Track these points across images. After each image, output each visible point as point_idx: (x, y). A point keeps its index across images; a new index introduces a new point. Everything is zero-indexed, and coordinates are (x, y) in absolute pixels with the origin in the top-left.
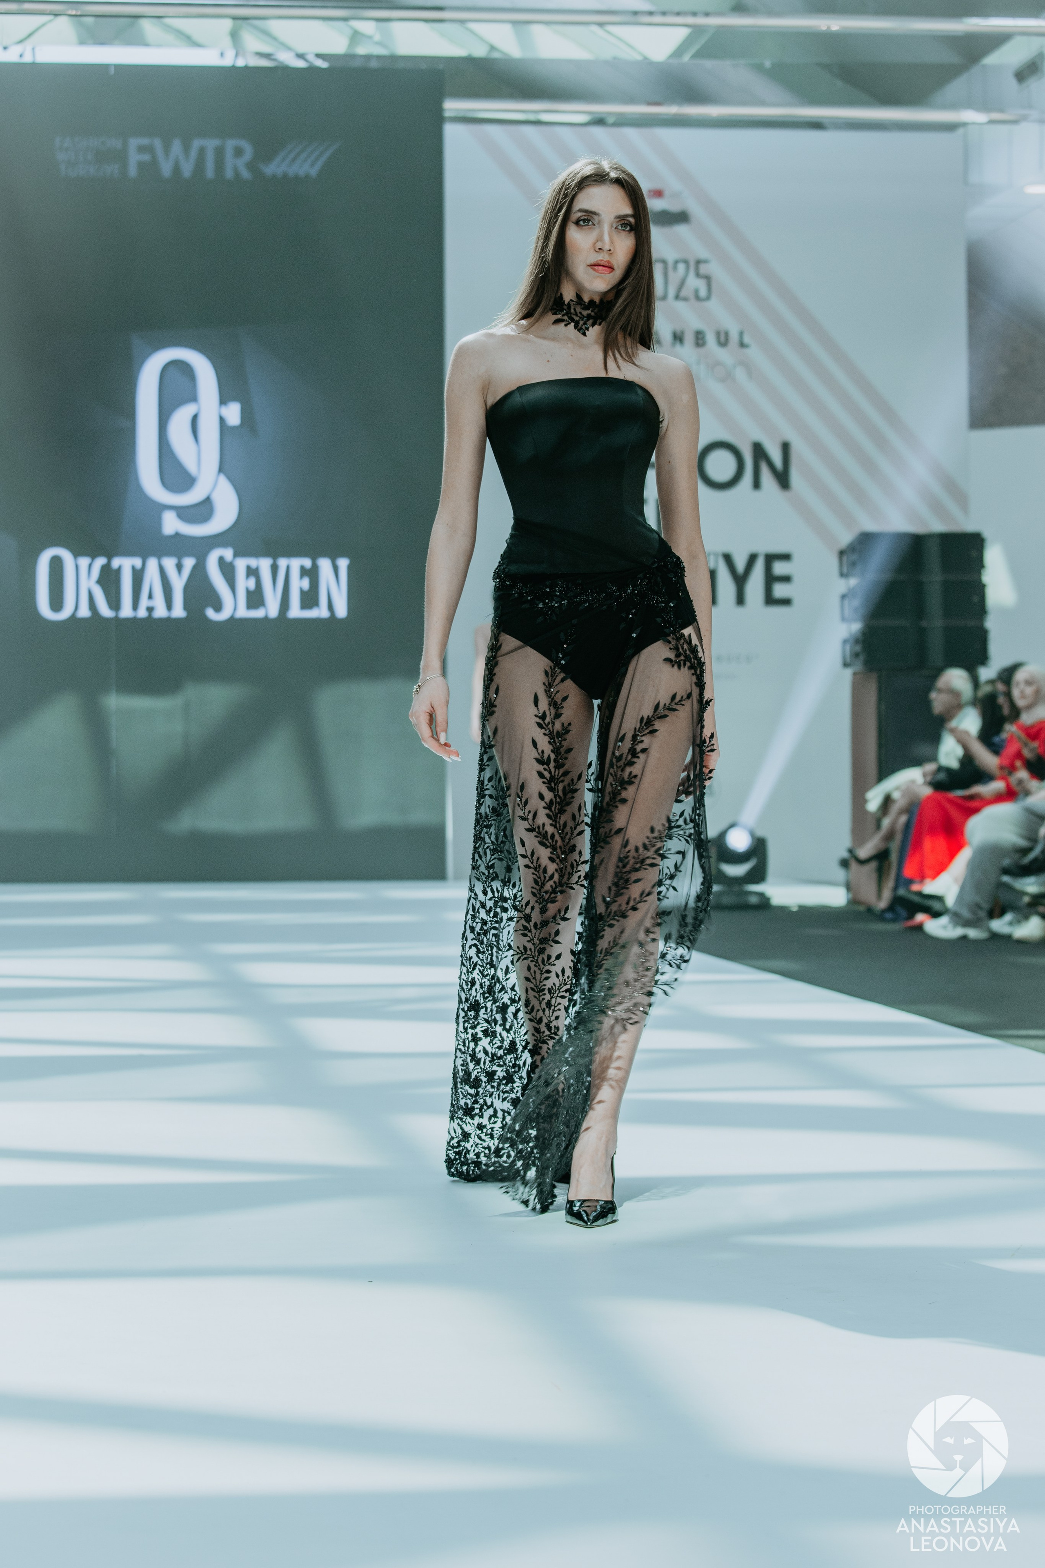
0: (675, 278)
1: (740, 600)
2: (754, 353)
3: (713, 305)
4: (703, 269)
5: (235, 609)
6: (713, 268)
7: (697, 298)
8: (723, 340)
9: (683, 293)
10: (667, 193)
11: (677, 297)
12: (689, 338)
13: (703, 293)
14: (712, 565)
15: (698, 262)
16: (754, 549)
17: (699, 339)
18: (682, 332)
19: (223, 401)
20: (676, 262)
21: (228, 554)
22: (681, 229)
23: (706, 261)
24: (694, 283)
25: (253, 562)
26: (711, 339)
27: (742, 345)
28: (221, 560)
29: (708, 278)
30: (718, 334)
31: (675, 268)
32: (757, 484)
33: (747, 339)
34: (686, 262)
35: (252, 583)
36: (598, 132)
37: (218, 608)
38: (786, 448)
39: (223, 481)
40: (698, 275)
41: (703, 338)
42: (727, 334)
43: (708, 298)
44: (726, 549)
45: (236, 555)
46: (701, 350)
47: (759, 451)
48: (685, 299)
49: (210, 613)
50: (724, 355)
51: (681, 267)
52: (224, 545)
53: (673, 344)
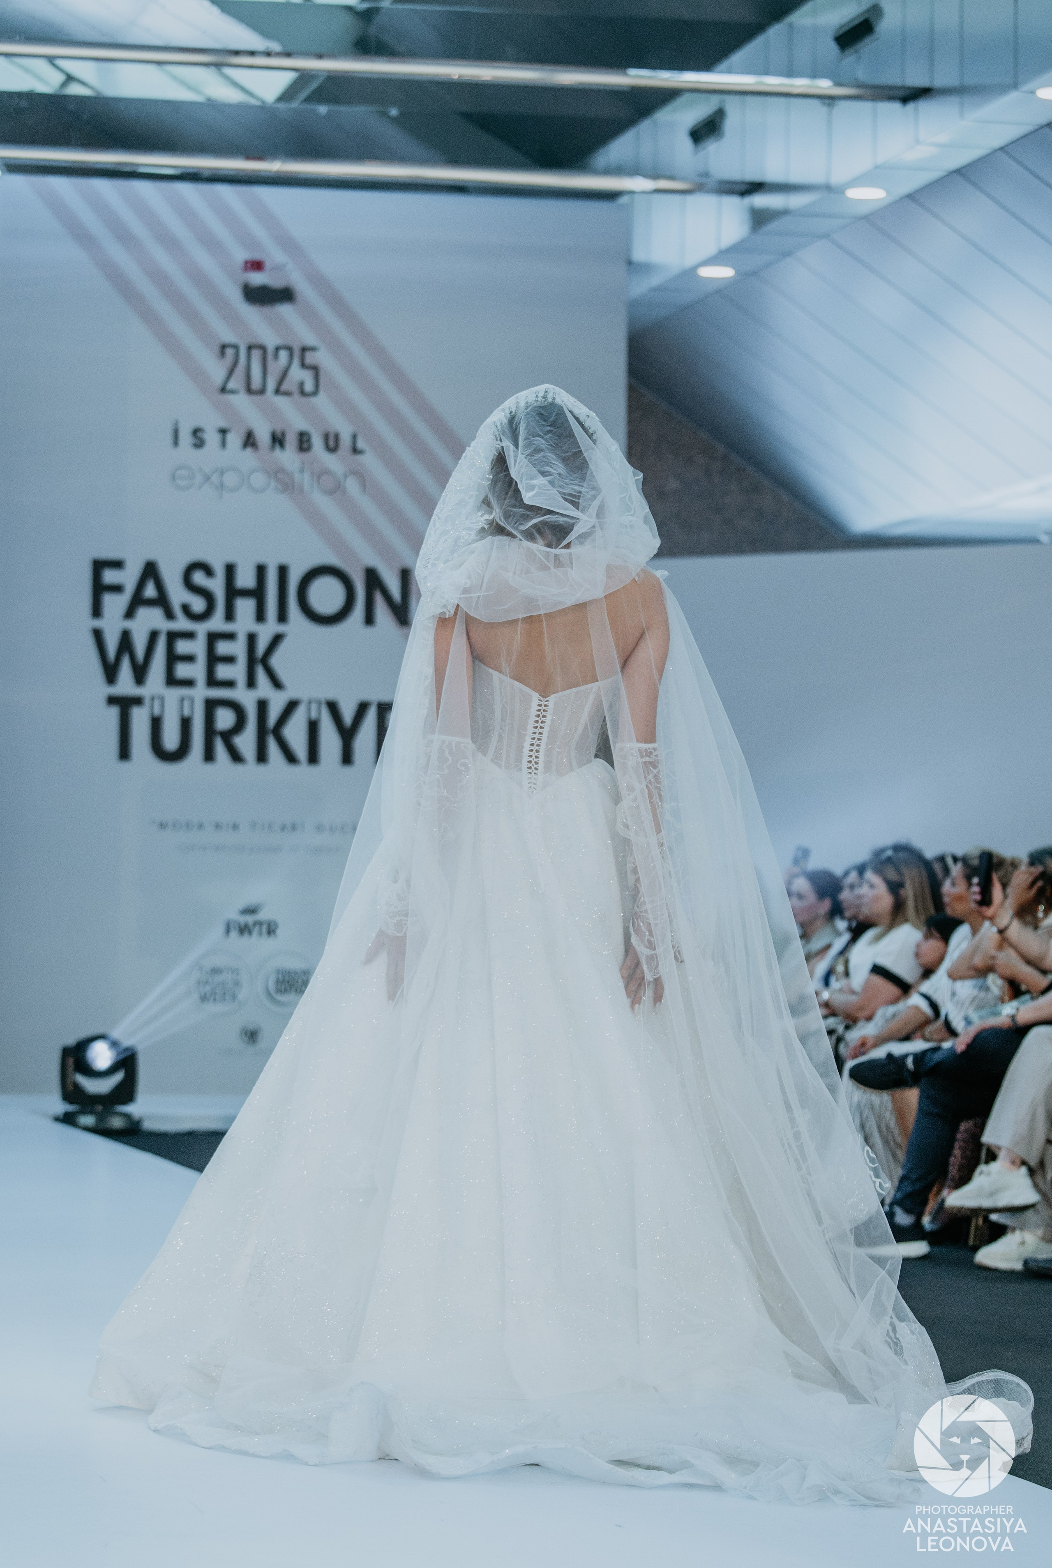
0: (275, 368)
1: (347, 758)
2: (369, 460)
3: (321, 401)
4: (310, 358)
6: (322, 358)
7: (303, 393)
8: (332, 444)
9: (285, 387)
10: (268, 265)
11: (277, 391)
12: (291, 441)
13: (309, 387)
14: (314, 715)
15: (304, 350)
16: (365, 696)
17: (304, 442)
18: (283, 434)
20: (278, 349)
22: (284, 310)
23: (313, 349)
24: (297, 374)
26: (317, 442)
27: (355, 451)
29: (315, 370)
30: (326, 437)
31: (276, 356)
32: (369, 619)
33: (360, 445)
34: (289, 349)
36: (185, 189)
38: (406, 576)
40: (303, 365)
41: (309, 441)
42: (337, 437)
43: (315, 393)
44: (331, 696)
46: (306, 456)
47: (373, 579)
48: (287, 394)
50: (332, 462)
51: (283, 355)
53: (273, 447)
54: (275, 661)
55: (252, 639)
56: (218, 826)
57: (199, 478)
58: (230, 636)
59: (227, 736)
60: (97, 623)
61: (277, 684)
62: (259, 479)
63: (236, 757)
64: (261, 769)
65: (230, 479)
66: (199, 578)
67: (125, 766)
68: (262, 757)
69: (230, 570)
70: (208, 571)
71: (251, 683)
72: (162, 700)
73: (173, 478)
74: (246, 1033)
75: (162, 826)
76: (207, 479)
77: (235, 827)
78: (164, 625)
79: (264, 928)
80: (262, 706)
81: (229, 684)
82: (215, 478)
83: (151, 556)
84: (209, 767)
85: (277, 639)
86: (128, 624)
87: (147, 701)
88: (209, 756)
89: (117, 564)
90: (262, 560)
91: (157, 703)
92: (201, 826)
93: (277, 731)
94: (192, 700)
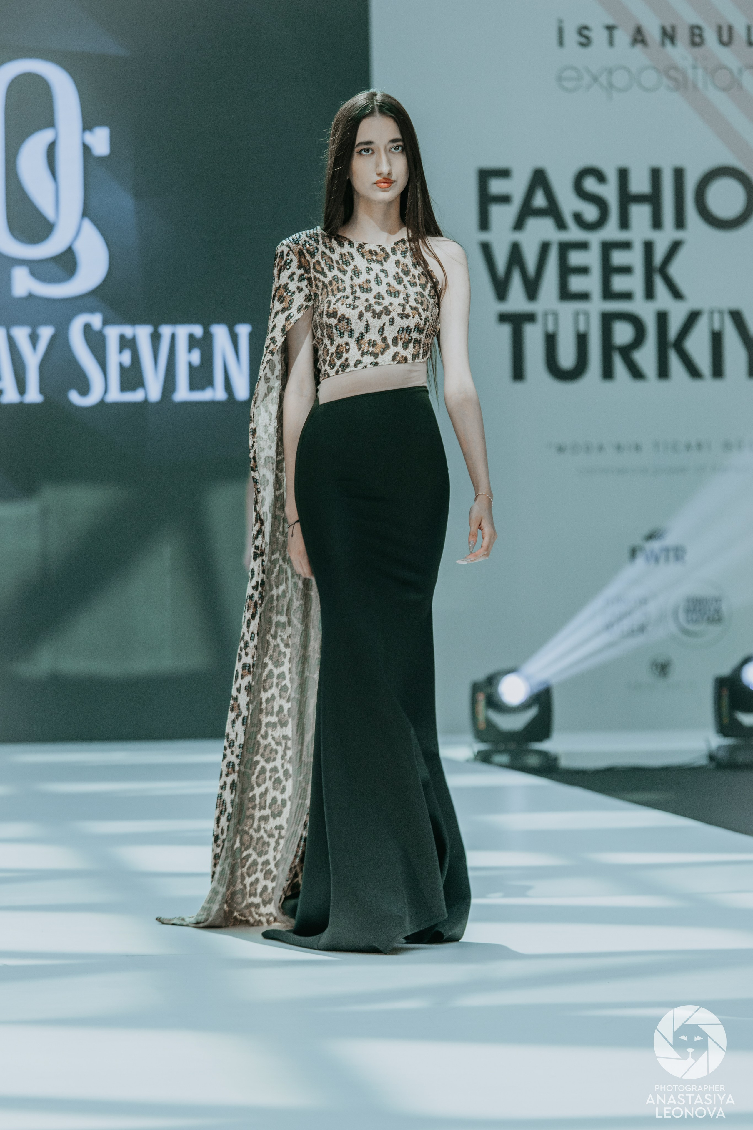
5: (106, 391)
19: (87, 126)
21: (96, 320)
25: (128, 331)
28: (87, 328)
35: (126, 358)
37: (85, 390)
39: (88, 226)
45: (106, 322)
49: (74, 397)
52: (92, 311)
54: (674, 270)
55: (649, 247)
56: (619, 448)
57: (587, 78)
58: (626, 245)
59: (626, 352)
60: (485, 237)
61: (677, 294)
62: (650, 78)
63: (636, 373)
64: (664, 384)
65: (620, 79)
66: (590, 184)
67: (519, 386)
68: (663, 372)
69: (623, 174)
70: (600, 177)
71: (650, 294)
72: (555, 315)
73: (560, 79)
74: (656, 666)
75: (561, 449)
76: (595, 79)
77: (638, 447)
78: (555, 236)
79: (672, 555)
80: (662, 318)
81: (627, 296)
82: (603, 79)
83: (539, 164)
84: (608, 385)
85: (675, 247)
86: (518, 236)
87: (540, 318)
88: (608, 373)
89: (504, 173)
90: (655, 163)
91: (550, 318)
92: (601, 448)
93: (679, 345)
94: (587, 314)
